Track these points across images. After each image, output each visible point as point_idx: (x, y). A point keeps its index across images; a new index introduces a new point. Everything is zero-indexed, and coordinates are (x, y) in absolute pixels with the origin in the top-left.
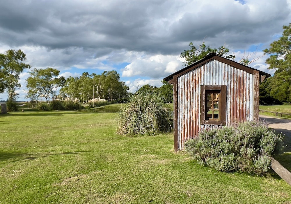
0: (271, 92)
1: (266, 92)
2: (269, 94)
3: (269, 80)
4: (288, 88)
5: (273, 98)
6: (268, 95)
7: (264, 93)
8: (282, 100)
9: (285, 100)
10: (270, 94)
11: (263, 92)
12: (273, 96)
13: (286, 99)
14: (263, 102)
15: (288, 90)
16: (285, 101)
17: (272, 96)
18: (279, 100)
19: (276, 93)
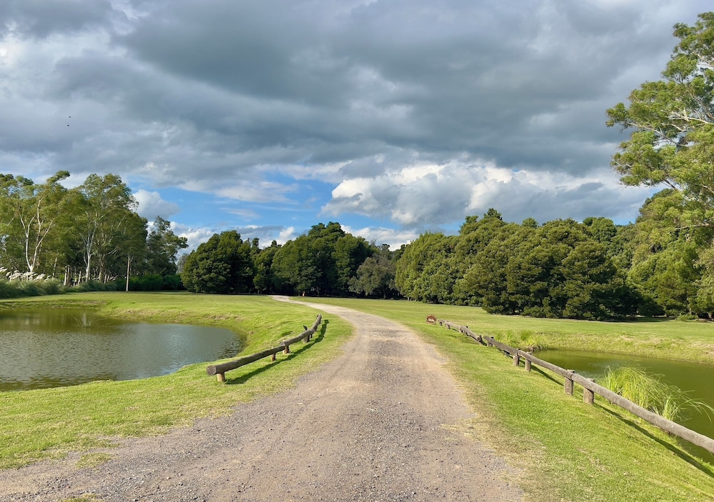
0: (633, 271)
1: (613, 272)
2: (624, 277)
3: (622, 231)
4: (696, 257)
5: (637, 294)
6: (621, 280)
7: (605, 273)
8: (668, 303)
9: (679, 303)
10: (629, 278)
11: (601, 268)
12: (639, 286)
13: (683, 298)
14: (602, 307)
15: (696, 265)
16: (679, 308)
17: (635, 288)
18: (659, 301)
19: (647, 276)
